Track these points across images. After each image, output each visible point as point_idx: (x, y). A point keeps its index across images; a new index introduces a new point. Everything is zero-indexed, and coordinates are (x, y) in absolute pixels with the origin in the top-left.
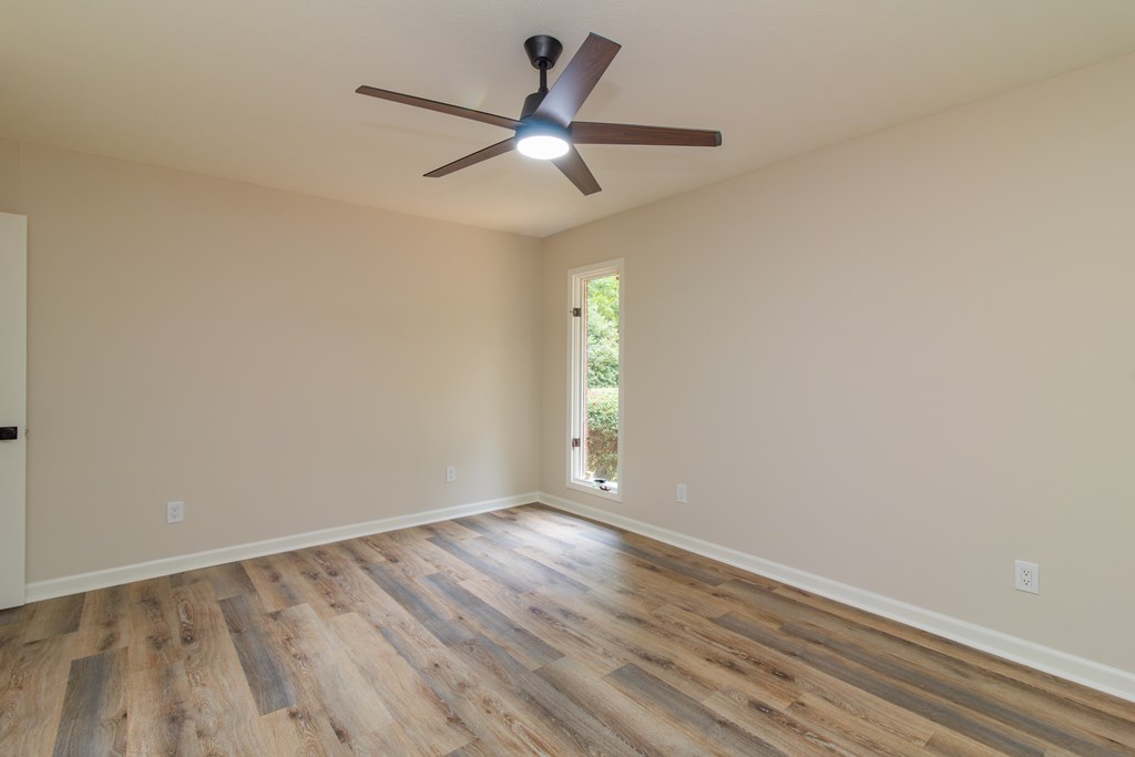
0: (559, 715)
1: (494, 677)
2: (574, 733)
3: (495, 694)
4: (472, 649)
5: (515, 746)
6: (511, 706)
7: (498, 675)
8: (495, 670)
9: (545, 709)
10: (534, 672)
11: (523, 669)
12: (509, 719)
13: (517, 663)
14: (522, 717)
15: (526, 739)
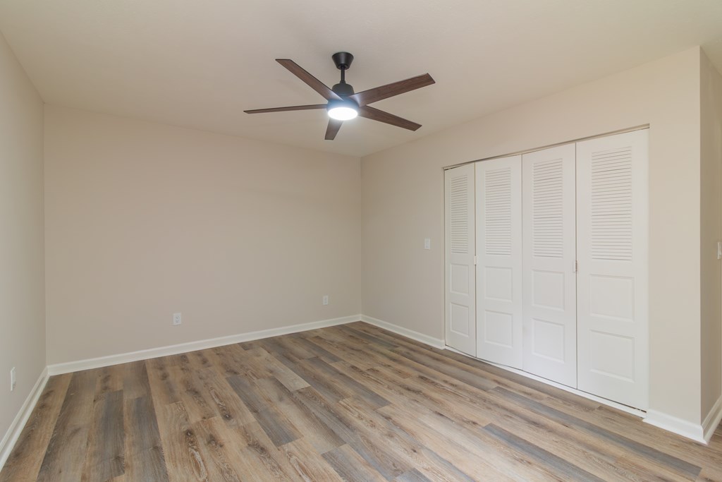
0: (335, 418)
1: (372, 441)
2: (329, 411)
3: (369, 430)
4: (394, 465)
5: (357, 408)
6: (359, 423)
7: (369, 442)
8: (373, 446)
9: (341, 421)
10: (345, 443)
11: (353, 446)
12: (360, 417)
13: (357, 450)
14: (353, 418)
15: (351, 409)
